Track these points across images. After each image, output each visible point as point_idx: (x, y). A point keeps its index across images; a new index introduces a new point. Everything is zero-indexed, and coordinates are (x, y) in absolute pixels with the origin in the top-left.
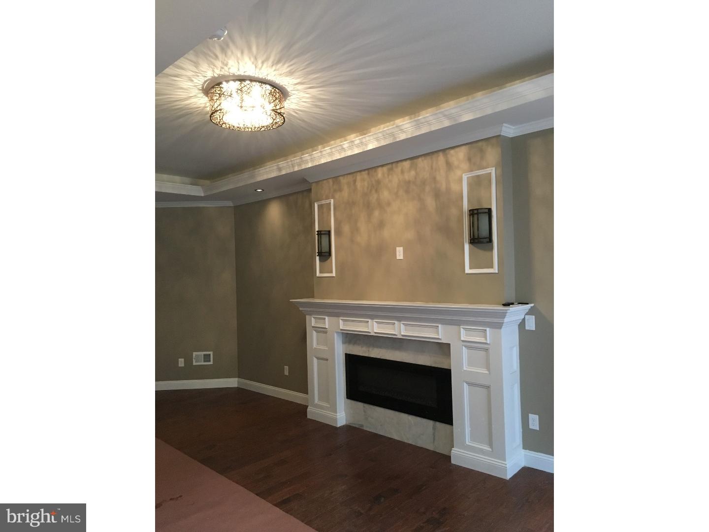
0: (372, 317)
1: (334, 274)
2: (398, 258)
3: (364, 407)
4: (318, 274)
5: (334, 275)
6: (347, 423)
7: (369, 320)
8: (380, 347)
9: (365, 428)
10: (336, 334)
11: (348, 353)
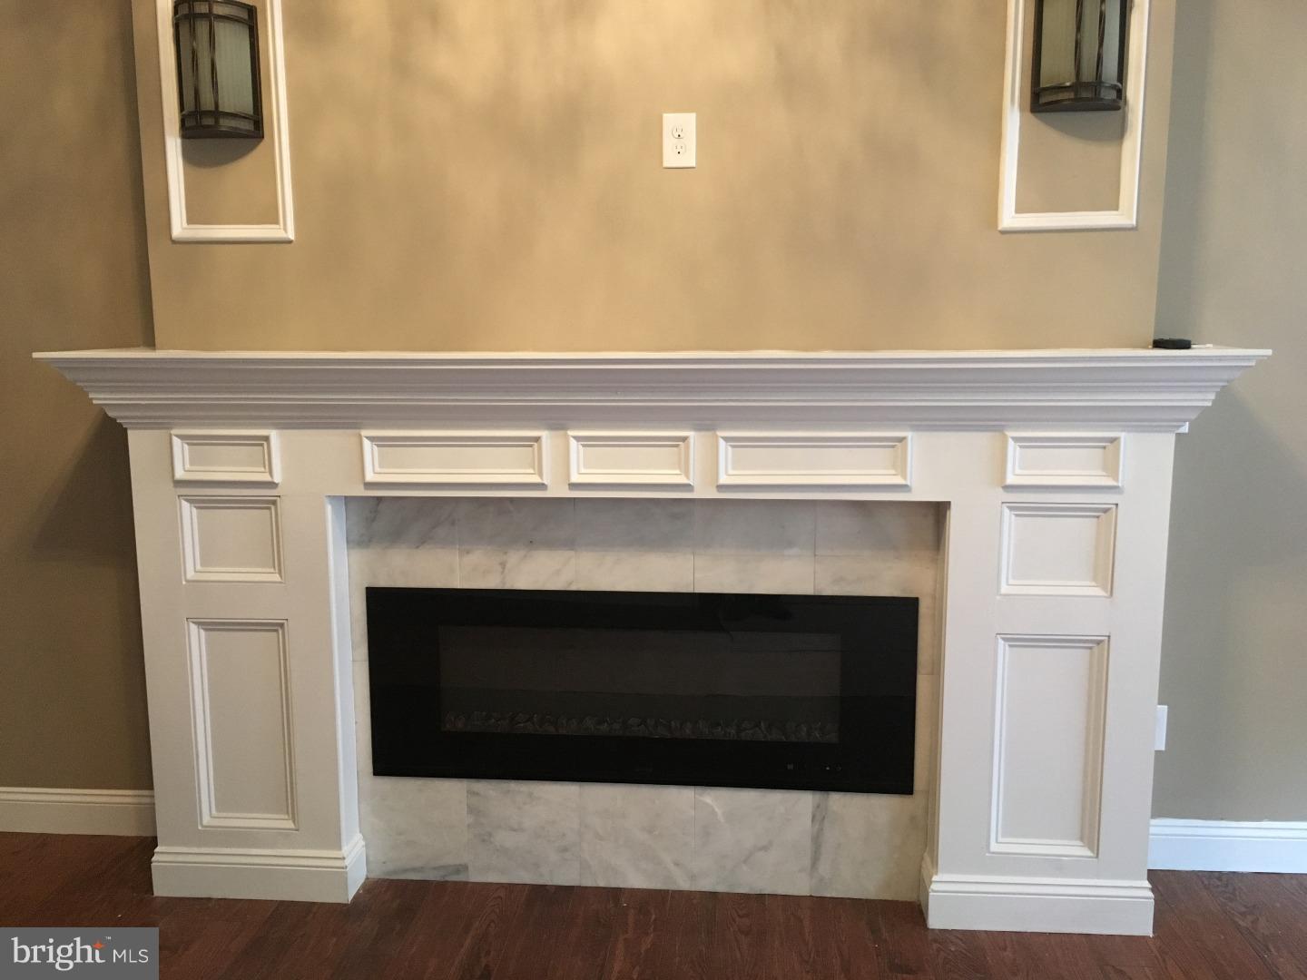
0: (558, 420)
1: (287, 229)
2: (670, 159)
3: (471, 793)
4: (180, 226)
5: (291, 235)
6: (378, 874)
7: (544, 434)
8: (570, 544)
9: (475, 877)
10: (329, 508)
11: (383, 582)
